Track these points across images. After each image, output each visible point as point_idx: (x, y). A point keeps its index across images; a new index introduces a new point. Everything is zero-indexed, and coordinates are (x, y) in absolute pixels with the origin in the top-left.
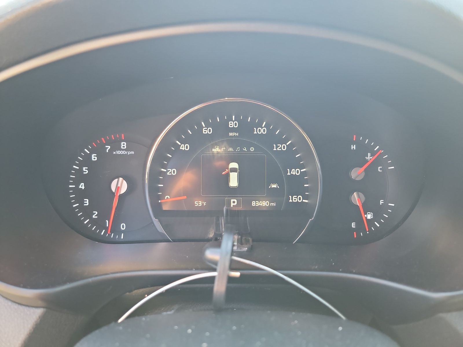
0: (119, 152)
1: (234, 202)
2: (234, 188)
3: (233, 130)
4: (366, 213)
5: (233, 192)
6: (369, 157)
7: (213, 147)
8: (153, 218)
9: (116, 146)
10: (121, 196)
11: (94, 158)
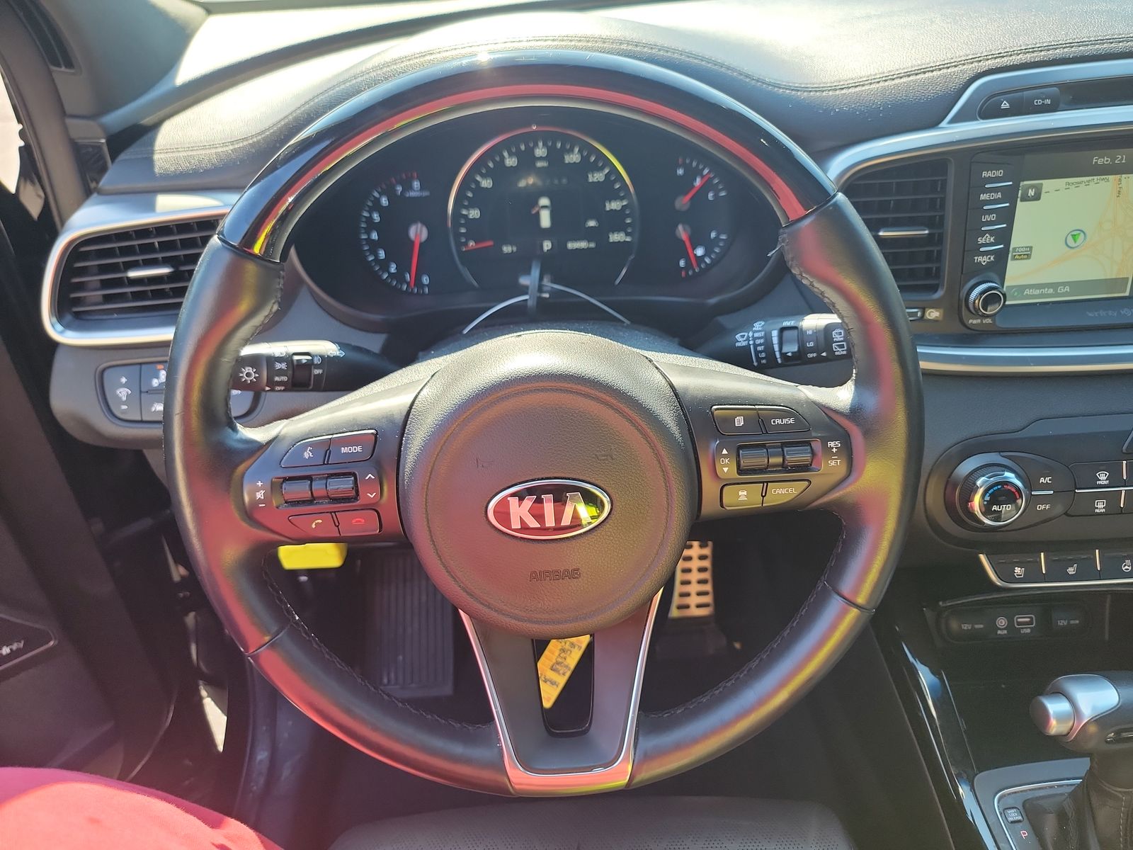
0: (412, 194)
1: (547, 245)
2: (546, 230)
3: (541, 158)
4: (694, 249)
5: (546, 233)
6: (698, 182)
7: (519, 179)
8: (460, 266)
9: (408, 187)
10: (421, 244)
11: (384, 201)
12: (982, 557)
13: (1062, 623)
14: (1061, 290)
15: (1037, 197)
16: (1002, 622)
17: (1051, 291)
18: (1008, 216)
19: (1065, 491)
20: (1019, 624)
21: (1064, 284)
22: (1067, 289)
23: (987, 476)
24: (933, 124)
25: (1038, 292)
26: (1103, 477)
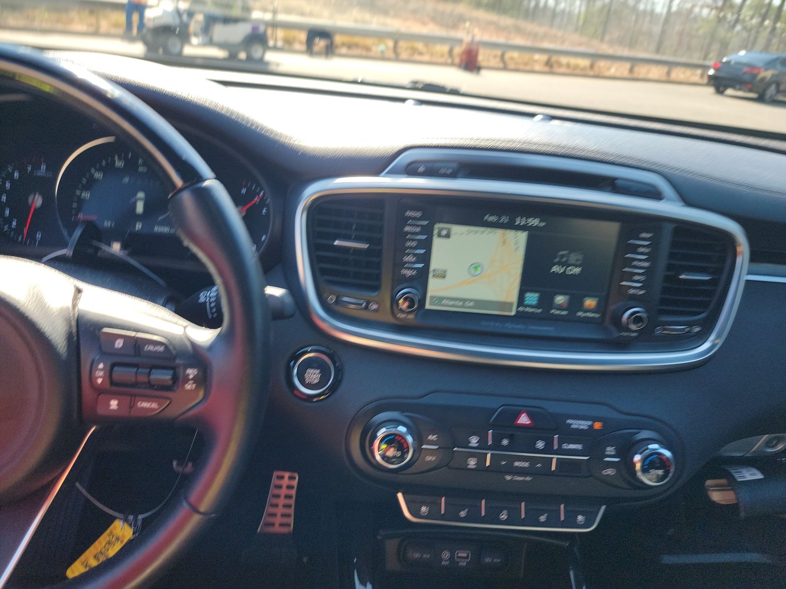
0: (39, 173)
1: (139, 226)
2: (138, 215)
5: (139, 218)
9: (37, 167)
10: (36, 210)
11: (16, 175)
12: (400, 496)
13: (488, 560)
14: (468, 304)
15: (448, 236)
16: (446, 555)
17: (461, 304)
18: (427, 245)
19: (446, 448)
20: (459, 557)
21: (471, 300)
22: (471, 304)
23: (387, 427)
24: (377, 173)
25: (451, 303)
26: (474, 441)
